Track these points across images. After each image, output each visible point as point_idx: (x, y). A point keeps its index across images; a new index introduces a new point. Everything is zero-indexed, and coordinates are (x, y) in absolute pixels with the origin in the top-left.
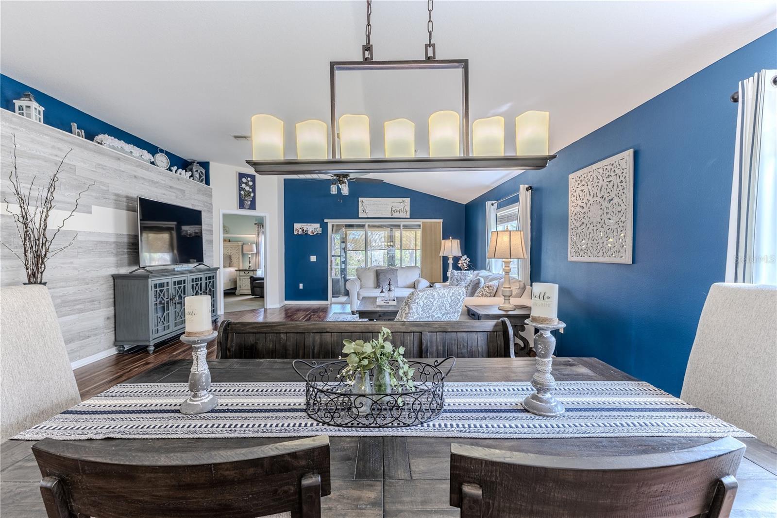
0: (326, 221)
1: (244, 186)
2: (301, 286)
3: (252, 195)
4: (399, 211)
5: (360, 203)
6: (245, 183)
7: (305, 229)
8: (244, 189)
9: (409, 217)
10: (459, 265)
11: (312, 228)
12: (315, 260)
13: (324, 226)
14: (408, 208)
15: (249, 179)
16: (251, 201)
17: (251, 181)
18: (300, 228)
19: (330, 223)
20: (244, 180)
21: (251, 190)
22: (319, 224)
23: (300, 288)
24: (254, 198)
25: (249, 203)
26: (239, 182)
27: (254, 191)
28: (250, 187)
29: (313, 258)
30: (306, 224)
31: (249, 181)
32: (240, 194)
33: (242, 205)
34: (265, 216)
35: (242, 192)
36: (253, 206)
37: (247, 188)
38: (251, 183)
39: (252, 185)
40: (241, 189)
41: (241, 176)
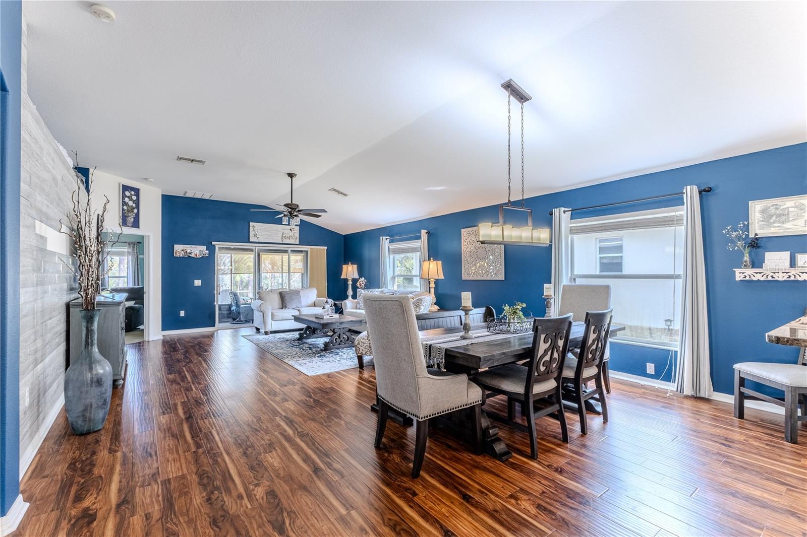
0: (214, 243)
1: (127, 200)
2: (182, 313)
3: (135, 211)
4: (289, 238)
5: (251, 228)
6: (128, 197)
7: (189, 251)
8: (126, 204)
9: (298, 243)
10: (358, 286)
11: (197, 251)
12: (200, 285)
13: (212, 249)
14: (297, 235)
15: (133, 193)
16: (134, 218)
17: (135, 195)
18: (182, 250)
19: (218, 245)
20: (127, 193)
21: (134, 205)
22: (205, 247)
23: (181, 315)
24: (138, 215)
25: (132, 220)
26: (123, 195)
27: (138, 207)
28: (134, 201)
29: (198, 283)
30: (189, 246)
31: (132, 195)
32: (123, 210)
33: (124, 223)
34: (149, 236)
35: (125, 207)
36: (136, 224)
37: (131, 203)
38: (134, 198)
39: (136, 200)
40: (124, 203)
41: (125, 188)
